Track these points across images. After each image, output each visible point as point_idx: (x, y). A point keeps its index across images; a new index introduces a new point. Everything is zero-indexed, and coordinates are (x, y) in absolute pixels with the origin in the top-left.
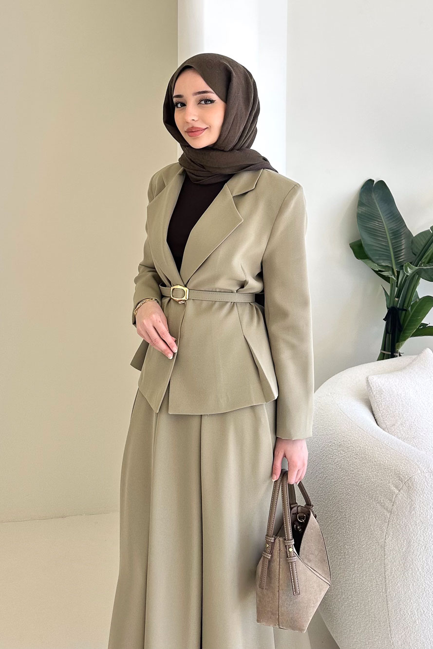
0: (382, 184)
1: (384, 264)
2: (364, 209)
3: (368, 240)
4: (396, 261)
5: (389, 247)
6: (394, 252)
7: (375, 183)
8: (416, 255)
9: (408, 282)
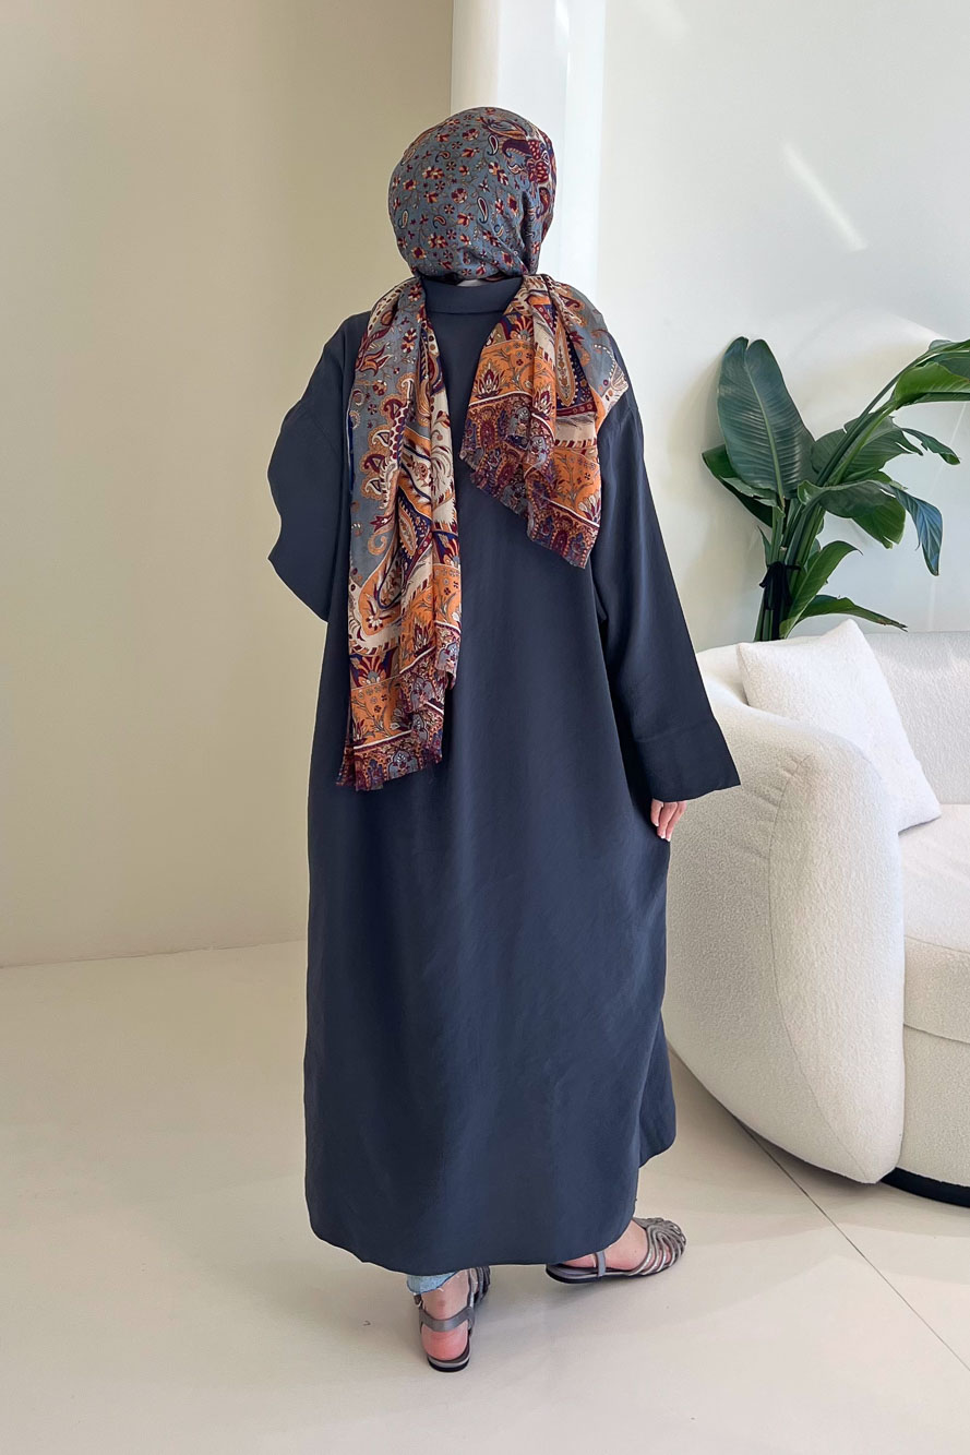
0: (761, 345)
1: (761, 486)
2: (730, 390)
3: (736, 445)
4: (783, 482)
5: (772, 458)
6: (781, 467)
7: (749, 344)
8: (818, 472)
9: (803, 518)
